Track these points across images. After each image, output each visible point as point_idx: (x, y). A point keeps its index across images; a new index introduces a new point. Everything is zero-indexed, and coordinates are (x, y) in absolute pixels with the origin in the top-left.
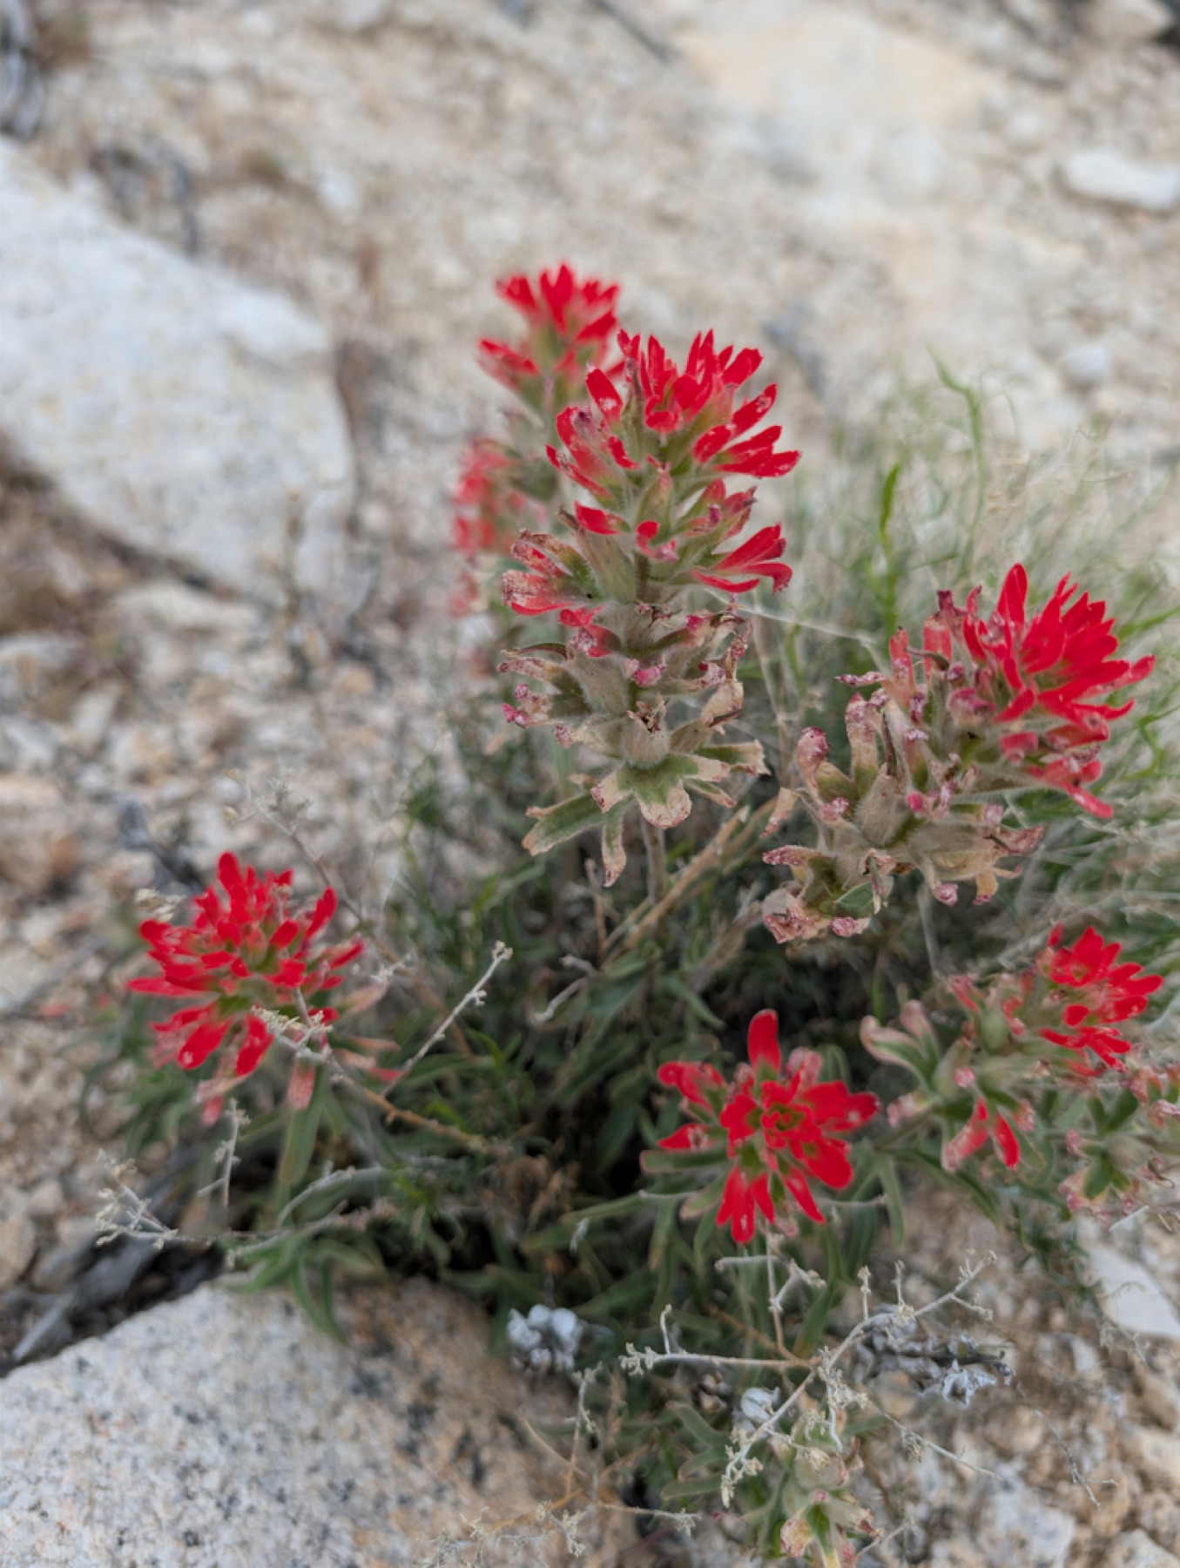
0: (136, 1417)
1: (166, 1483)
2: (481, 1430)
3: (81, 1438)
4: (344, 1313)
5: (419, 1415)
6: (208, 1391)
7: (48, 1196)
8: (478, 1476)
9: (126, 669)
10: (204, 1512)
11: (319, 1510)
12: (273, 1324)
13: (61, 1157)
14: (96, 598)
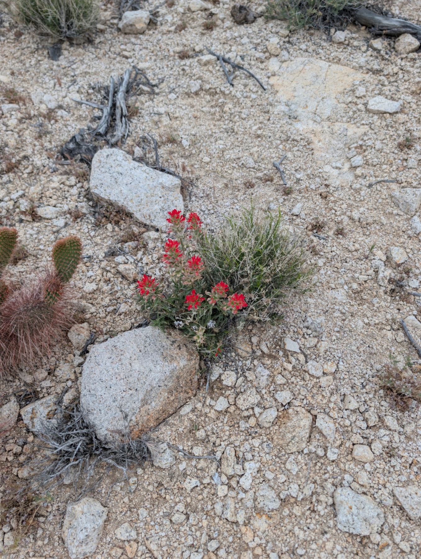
0: (140, 336)
1: (143, 342)
2: (181, 345)
3: (134, 336)
4: (166, 330)
5: (174, 342)
6: (148, 335)
7: (133, 320)
8: (180, 349)
9: (145, 246)
10: (147, 345)
11: (160, 347)
12: (157, 330)
13: (135, 316)
14: (141, 234)
